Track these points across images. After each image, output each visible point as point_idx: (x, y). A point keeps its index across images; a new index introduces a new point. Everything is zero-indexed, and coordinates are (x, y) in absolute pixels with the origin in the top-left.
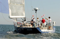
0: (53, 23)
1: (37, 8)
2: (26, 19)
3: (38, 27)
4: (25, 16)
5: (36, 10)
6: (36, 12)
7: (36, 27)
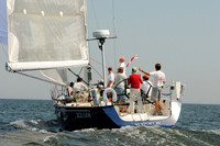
0: (172, 88)
1: (105, 33)
2: (92, 71)
3: (109, 104)
4: (87, 62)
5: (102, 40)
6: (101, 47)
7: (103, 104)
